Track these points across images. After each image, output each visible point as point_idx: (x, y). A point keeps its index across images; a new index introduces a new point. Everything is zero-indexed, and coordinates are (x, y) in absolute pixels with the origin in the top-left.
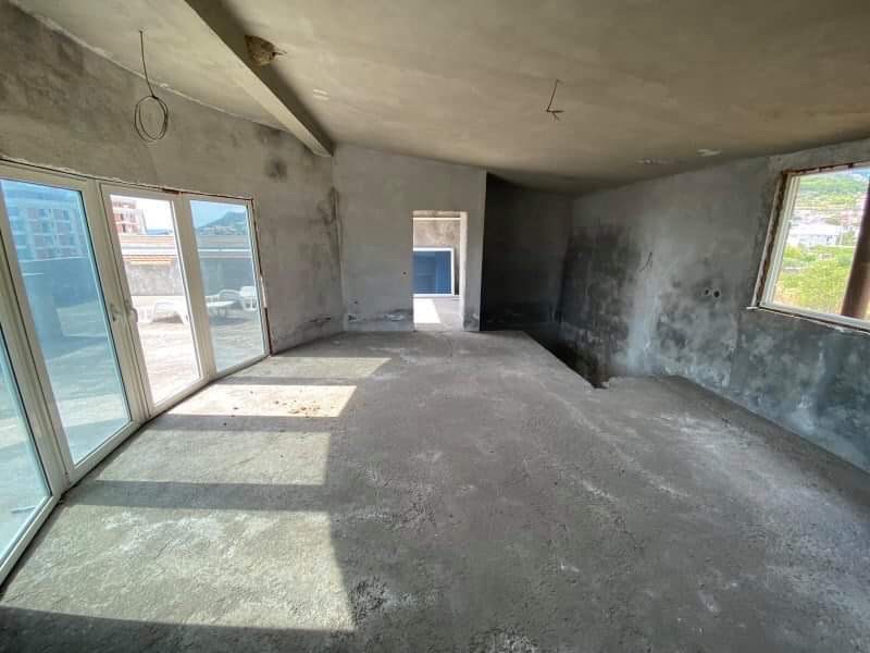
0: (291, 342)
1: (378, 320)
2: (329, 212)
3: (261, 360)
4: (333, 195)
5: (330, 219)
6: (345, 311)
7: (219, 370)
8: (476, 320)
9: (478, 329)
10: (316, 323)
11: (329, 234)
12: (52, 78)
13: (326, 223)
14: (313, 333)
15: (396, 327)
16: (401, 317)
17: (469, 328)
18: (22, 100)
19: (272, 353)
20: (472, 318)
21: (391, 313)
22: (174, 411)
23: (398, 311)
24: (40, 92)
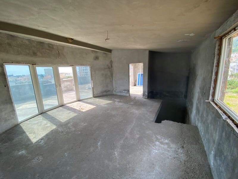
0: (99, 95)
1: (120, 92)
2: (110, 66)
3: (91, 98)
4: (111, 62)
5: (110, 67)
6: (114, 89)
7: (81, 99)
8: (146, 95)
9: (147, 97)
10: (105, 91)
11: (110, 71)
12: (47, 51)
13: (109, 68)
14: (105, 94)
15: (125, 94)
16: (126, 92)
17: (144, 97)
18: (41, 55)
19: (94, 97)
20: (145, 94)
21: (123, 91)
22: (67, 105)
23: (125, 90)
24: (44, 53)
